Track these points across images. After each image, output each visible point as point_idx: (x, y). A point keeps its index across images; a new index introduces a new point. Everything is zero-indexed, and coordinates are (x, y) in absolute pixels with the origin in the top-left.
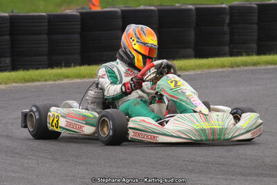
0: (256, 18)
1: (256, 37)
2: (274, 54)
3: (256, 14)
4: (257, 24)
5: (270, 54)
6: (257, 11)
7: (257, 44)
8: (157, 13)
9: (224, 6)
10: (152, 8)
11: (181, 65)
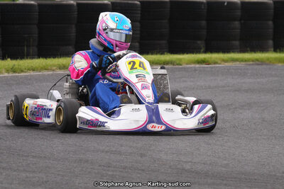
0: (139, 15)
1: (138, 36)
2: (157, 54)
3: (139, 12)
4: (140, 22)
5: (152, 54)
6: (139, 9)
7: (140, 43)
8: (37, 8)
9: (106, 2)
10: (32, 2)
11: (64, 63)
